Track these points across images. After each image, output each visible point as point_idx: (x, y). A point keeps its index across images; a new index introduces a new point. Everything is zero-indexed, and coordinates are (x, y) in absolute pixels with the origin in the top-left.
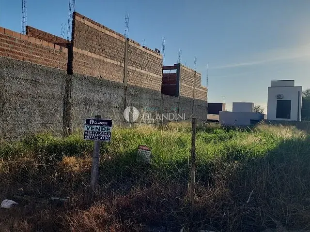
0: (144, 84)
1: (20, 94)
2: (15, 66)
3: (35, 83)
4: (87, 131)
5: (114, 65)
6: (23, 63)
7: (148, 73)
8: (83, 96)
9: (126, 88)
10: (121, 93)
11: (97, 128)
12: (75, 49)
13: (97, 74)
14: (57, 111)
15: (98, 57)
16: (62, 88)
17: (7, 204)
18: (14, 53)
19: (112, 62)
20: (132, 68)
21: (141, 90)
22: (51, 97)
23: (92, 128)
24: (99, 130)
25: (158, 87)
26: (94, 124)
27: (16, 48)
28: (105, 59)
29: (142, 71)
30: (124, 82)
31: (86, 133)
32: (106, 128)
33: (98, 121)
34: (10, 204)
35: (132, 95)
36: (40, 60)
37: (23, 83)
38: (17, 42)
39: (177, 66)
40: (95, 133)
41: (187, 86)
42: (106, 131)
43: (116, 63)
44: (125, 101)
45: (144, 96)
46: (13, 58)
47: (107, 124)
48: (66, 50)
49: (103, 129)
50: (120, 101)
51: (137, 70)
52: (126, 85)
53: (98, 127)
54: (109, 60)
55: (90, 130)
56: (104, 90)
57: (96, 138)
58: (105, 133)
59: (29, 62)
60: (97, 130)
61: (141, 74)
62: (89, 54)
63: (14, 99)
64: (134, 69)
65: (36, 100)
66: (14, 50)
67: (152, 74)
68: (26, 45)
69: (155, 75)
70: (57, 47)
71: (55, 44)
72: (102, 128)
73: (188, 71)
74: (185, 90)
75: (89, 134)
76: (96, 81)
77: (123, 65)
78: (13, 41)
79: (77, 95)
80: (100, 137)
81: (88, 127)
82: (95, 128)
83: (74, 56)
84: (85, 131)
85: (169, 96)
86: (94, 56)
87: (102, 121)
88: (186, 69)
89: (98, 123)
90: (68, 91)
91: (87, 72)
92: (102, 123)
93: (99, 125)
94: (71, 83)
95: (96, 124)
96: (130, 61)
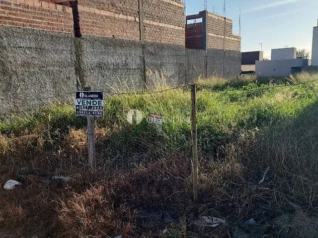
0: (164, 39)
1: (26, 64)
2: (15, 35)
3: (40, 50)
4: (78, 106)
5: (127, 21)
6: (24, 30)
7: (168, 26)
8: (96, 60)
9: (143, 47)
10: (139, 52)
12: (80, 8)
13: (109, 34)
15: (107, 13)
16: (72, 54)
17: (10, 184)
18: (12, 19)
19: (125, 17)
20: (148, 22)
21: (161, 47)
22: (61, 64)
23: (83, 102)
25: (181, 41)
26: (84, 97)
27: (13, 14)
28: (116, 16)
29: (161, 25)
30: (140, 39)
31: (78, 107)
32: (97, 101)
33: (88, 94)
34: (12, 185)
35: (151, 54)
36: (42, 25)
37: (28, 52)
38: (13, 6)
39: (203, 14)
40: (86, 108)
41: (215, 36)
42: (97, 105)
43: (130, 18)
44: (144, 60)
45: (166, 53)
46: (12, 26)
47: (97, 96)
48: (70, 10)
49: (95, 103)
50: (138, 61)
51: (155, 24)
52: (143, 43)
53: (89, 101)
54: (121, 16)
55: (81, 104)
56: (119, 51)
57: (88, 113)
58: (97, 107)
59: (30, 28)
60: (89, 105)
61: (160, 28)
62: (97, 12)
63: (20, 70)
64: (151, 23)
65: (44, 69)
66: (12, 16)
67: (172, 27)
68: (24, 9)
69: (177, 28)
70: (60, 7)
71: (56, 3)
72: (93, 102)
73: (217, 18)
74: (213, 41)
75: (80, 110)
76: (108, 41)
77: (137, 20)
78: (9, 6)
79: (89, 59)
80: (92, 112)
81: (79, 100)
82: (86, 102)
83: (80, 15)
85: (194, 50)
86: (103, 13)
87: (91, 93)
88: (213, 16)
89: (88, 96)
90: (78, 56)
91: (97, 33)
92: (92, 96)
93: (89, 98)
94: (81, 46)
95: (86, 98)
96: (146, 15)
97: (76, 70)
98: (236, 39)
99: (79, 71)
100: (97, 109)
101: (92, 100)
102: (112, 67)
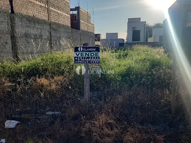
0: (60, 21)
4: (77, 57)
5: (41, 6)
7: (62, 13)
8: (24, 31)
9: (50, 24)
10: (47, 27)
11: (86, 54)
13: (31, 14)
14: (6, 43)
16: (8, 25)
19: (40, 4)
20: (52, 9)
21: (59, 25)
24: (88, 55)
25: (68, 23)
26: (83, 51)
28: (35, 2)
29: (59, 12)
30: (48, 19)
32: (95, 53)
33: (87, 48)
34: (14, 124)
35: (54, 30)
39: (77, 9)
40: (85, 58)
41: (84, 22)
42: (94, 56)
43: (43, 5)
45: (62, 30)
47: (95, 50)
49: (92, 55)
50: (48, 34)
51: (56, 10)
52: (50, 22)
55: (80, 55)
56: (37, 26)
57: (86, 62)
58: (94, 57)
60: (87, 56)
64: (54, 10)
67: (64, 14)
69: (66, 15)
72: (91, 54)
73: (84, 12)
75: (79, 60)
76: (31, 19)
77: (47, 6)
80: (90, 61)
81: (78, 53)
82: (84, 54)
84: (75, 57)
85: (75, 30)
87: (90, 48)
89: (87, 49)
90: (13, 27)
91: (24, 12)
92: (90, 50)
93: (88, 51)
94: (14, 20)
95: (85, 51)
96: (51, 4)
97: (11, 37)
98: (92, 26)
99: (13, 37)
100: (94, 59)
101: (90, 53)
102: (33, 37)
